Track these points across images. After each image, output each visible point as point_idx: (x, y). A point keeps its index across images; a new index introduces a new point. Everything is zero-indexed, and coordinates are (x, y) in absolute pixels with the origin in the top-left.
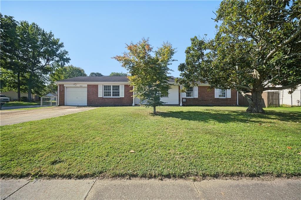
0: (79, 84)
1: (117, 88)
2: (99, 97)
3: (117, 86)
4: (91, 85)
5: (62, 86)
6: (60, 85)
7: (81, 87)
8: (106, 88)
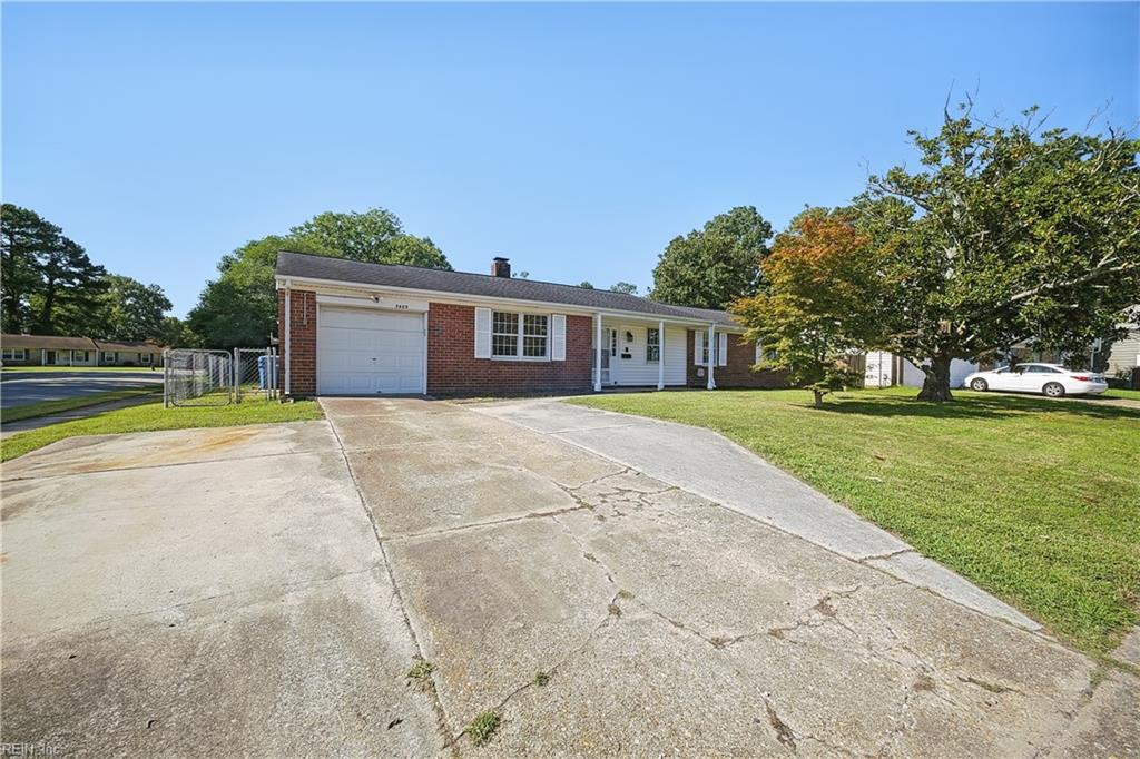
0: (392, 297)
1: (538, 324)
2: (476, 357)
3: (538, 317)
4: (447, 305)
5: (305, 300)
6: (295, 295)
7: (401, 311)
8: (502, 321)
